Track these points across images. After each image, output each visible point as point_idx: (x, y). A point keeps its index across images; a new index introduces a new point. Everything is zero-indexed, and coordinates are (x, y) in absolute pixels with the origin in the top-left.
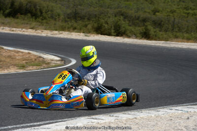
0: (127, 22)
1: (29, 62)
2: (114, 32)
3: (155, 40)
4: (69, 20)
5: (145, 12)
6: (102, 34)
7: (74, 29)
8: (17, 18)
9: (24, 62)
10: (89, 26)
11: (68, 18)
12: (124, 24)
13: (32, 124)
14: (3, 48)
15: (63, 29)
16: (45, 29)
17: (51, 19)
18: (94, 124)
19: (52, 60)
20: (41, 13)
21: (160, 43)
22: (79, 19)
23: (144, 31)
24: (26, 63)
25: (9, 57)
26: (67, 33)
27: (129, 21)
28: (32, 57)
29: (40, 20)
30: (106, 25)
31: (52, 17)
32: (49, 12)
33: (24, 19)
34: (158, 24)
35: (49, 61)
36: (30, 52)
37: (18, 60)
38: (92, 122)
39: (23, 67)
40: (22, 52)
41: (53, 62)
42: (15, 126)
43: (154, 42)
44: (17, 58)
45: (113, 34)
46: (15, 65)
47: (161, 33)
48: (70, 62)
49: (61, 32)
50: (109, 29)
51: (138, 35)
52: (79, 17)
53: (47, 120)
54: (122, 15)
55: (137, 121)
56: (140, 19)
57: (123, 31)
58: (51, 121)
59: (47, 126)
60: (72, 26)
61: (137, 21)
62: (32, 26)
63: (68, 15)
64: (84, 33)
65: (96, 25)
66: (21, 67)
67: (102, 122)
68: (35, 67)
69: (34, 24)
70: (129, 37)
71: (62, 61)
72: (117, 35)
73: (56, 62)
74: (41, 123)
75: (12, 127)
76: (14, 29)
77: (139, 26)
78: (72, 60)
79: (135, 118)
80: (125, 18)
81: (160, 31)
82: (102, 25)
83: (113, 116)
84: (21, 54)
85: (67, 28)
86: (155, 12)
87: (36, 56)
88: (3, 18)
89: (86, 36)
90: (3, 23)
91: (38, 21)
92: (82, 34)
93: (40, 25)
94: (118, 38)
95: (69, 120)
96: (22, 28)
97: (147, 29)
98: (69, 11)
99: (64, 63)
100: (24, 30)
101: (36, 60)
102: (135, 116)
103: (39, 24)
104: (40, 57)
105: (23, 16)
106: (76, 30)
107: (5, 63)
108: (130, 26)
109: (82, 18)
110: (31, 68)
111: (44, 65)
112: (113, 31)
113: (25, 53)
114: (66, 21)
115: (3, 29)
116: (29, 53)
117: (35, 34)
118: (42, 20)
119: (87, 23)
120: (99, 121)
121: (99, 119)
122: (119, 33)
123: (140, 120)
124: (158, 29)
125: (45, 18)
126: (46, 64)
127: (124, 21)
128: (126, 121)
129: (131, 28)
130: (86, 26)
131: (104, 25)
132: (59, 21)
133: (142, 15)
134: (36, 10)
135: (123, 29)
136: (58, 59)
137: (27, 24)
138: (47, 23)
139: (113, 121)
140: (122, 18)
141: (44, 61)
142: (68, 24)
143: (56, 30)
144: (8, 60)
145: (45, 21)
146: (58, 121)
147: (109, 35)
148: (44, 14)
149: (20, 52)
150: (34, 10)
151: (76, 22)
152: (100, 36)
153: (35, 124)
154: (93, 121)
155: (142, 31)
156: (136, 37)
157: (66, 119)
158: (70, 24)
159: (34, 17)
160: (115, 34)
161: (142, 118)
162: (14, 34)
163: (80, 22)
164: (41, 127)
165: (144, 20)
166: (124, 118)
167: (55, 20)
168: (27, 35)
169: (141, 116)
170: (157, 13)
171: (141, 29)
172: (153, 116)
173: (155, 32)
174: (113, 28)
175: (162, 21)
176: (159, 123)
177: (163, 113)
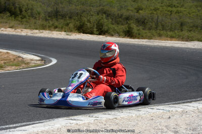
0: (110, 20)
1: (8, 62)
2: (97, 31)
3: (138, 38)
4: (49, 19)
5: (128, 10)
6: (84, 32)
9: (2, 62)
10: (71, 25)
11: (49, 17)
12: (107, 23)
13: (7, 126)
15: (44, 28)
16: (25, 28)
17: (31, 18)
18: (73, 125)
19: (32, 60)
20: (21, 11)
21: (143, 41)
22: (61, 17)
23: (127, 29)
24: (5, 63)
26: (48, 31)
27: (112, 19)
28: (11, 57)
29: (20, 19)
30: (88, 24)
31: (32, 16)
32: (29, 11)
33: (2, 18)
34: (142, 22)
35: (29, 61)
36: (9, 51)
38: (70, 124)
41: (33, 62)
43: (137, 40)
45: (95, 32)
47: (144, 31)
48: (51, 61)
49: (41, 31)
50: (91, 28)
51: (121, 33)
52: (60, 15)
53: (24, 122)
54: (105, 13)
55: (117, 121)
56: (124, 17)
57: (106, 30)
58: (28, 123)
59: (23, 128)
60: (53, 25)
61: (120, 19)
62: (11, 25)
63: (49, 13)
64: (65, 31)
65: (78, 23)
67: (81, 123)
68: (14, 67)
69: (13, 23)
70: (112, 35)
71: (42, 60)
72: (100, 34)
73: (35, 62)
74: (17, 125)
77: (122, 24)
78: (53, 59)
79: (116, 118)
80: (108, 16)
81: (143, 29)
82: (84, 24)
83: (92, 117)
85: (47, 27)
86: (138, 9)
87: (14, 55)
89: (67, 35)
91: (17, 20)
92: (63, 33)
94: (101, 36)
95: (47, 122)
96: (1, 27)
97: (130, 28)
98: (50, 10)
99: (44, 63)
100: (2, 29)
101: (14, 60)
102: (116, 117)
103: (19, 23)
104: (19, 57)
106: (57, 29)
108: (113, 24)
109: (63, 16)
110: (9, 68)
111: (24, 65)
112: (95, 30)
113: (4, 53)
114: (46, 20)
116: (8, 53)
117: (14, 33)
118: (22, 18)
119: (68, 22)
120: (78, 122)
121: (78, 120)
122: (102, 32)
123: (120, 120)
124: (141, 28)
125: (25, 17)
127: (107, 19)
128: (106, 121)
129: (114, 26)
130: (67, 25)
131: (86, 23)
132: (39, 20)
133: (125, 13)
134: (15, 8)
135: (106, 27)
136: (38, 58)
137: (6, 22)
138: (27, 22)
139: (92, 121)
141: (23, 61)
142: (49, 23)
143: (36, 29)
145: (24, 20)
146: (35, 122)
147: (92, 33)
148: (24, 13)
150: (13, 8)
151: (57, 20)
152: (82, 34)
153: (11, 126)
154: (72, 121)
155: (125, 30)
156: (119, 36)
158: (51, 23)
159: (13, 16)
160: (98, 33)
161: (123, 118)
163: (62, 21)
164: (17, 129)
165: (127, 18)
166: (104, 119)
167: (35, 18)
168: (6, 35)
169: (121, 116)
170: (140, 11)
171: (124, 27)
172: (134, 116)
173: (138, 30)
174: (95, 26)
175: (145, 19)
176: (140, 123)
177: (144, 112)
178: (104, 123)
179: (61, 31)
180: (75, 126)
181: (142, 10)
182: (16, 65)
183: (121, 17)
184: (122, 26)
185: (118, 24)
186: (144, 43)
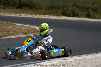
1: (29, 31)
2: (72, 15)
6: (66, 16)
7: (52, 14)
8: (23, 9)
11: (48, 8)
12: (77, 10)
13: (32, 62)
14: (16, 25)
15: (46, 14)
16: (37, 14)
18: (63, 62)
20: (35, 6)
21: (96, 20)
23: (88, 14)
24: (28, 32)
25: (19, 29)
26: (48, 16)
27: (80, 9)
28: (31, 29)
29: (34, 10)
30: (68, 11)
31: (40, 8)
32: (39, 6)
33: (26, 10)
34: (95, 10)
36: (30, 26)
37: (24, 30)
38: (62, 61)
39: (26, 34)
40: (26, 26)
42: (23, 64)
43: (93, 19)
44: (23, 29)
45: (71, 16)
46: (22, 33)
47: (96, 15)
49: (45, 15)
50: (69, 13)
51: (85, 16)
52: (53, 7)
53: (39, 60)
54: (76, 6)
55: (85, 60)
56: (86, 7)
57: (77, 14)
58: (41, 61)
59: (40, 63)
60: (50, 12)
62: (30, 13)
64: (56, 15)
65: (63, 11)
66: (25, 34)
67: (68, 61)
69: (31, 12)
70: (80, 17)
74: (36, 62)
75: (22, 64)
76: (21, 15)
77: (85, 11)
78: (51, 29)
79: (85, 59)
80: (77, 7)
81: (96, 14)
82: (65, 11)
83: (73, 58)
84: (25, 27)
85: (47, 13)
88: (16, 9)
89: (58, 17)
90: (16, 12)
93: (34, 12)
94: (74, 18)
95: (50, 60)
96: (25, 14)
97: (89, 13)
98: (48, 5)
100: (26, 15)
101: (32, 30)
102: (84, 58)
104: (35, 28)
105: (25, 8)
106: (52, 15)
107: (17, 32)
108: (80, 11)
109: (55, 8)
110: (30, 34)
111: (37, 33)
113: (27, 27)
115: (16, 15)
116: (29, 27)
117: (32, 17)
118: (35, 9)
119: (58, 11)
120: (66, 60)
121: (66, 59)
122: (74, 15)
123: (87, 60)
124: (95, 13)
125: (36, 9)
126: (38, 32)
128: (80, 60)
129: (80, 12)
130: (57, 12)
131: (67, 11)
135: (77, 13)
137: (28, 12)
138: (37, 11)
139: (73, 60)
140: (76, 7)
141: (36, 31)
142: (48, 11)
143: (42, 15)
144: (19, 30)
145: (36, 10)
146: (45, 61)
147: (69, 16)
149: (24, 26)
150: (31, 5)
151: (52, 10)
155: (87, 14)
156: (84, 17)
157: (49, 60)
158: (49, 11)
159: (31, 8)
160: (72, 16)
161: (88, 59)
162: (21, 17)
163: (54, 10)
165: (88, 8)
167: (42, 9)
168: (28, 18)
169: (88, 58)
170: (94, 4)
171: (86, 13)
172: (94, 57)
173: (93, 14)
174: (71, 12)
175: (97, 8)
176: (97, 61)
177: (99, 56)
178: (79, 61)
179: (54, 15)
180: (65, 62)
181: (95, 4)
182: (33, 33)
183: (84, 8)
184: (85, 12)
185: (83, 11)
186: (97, 21)
